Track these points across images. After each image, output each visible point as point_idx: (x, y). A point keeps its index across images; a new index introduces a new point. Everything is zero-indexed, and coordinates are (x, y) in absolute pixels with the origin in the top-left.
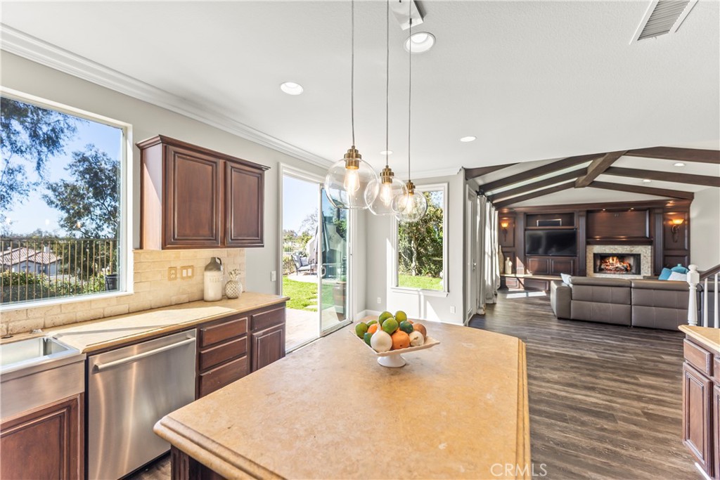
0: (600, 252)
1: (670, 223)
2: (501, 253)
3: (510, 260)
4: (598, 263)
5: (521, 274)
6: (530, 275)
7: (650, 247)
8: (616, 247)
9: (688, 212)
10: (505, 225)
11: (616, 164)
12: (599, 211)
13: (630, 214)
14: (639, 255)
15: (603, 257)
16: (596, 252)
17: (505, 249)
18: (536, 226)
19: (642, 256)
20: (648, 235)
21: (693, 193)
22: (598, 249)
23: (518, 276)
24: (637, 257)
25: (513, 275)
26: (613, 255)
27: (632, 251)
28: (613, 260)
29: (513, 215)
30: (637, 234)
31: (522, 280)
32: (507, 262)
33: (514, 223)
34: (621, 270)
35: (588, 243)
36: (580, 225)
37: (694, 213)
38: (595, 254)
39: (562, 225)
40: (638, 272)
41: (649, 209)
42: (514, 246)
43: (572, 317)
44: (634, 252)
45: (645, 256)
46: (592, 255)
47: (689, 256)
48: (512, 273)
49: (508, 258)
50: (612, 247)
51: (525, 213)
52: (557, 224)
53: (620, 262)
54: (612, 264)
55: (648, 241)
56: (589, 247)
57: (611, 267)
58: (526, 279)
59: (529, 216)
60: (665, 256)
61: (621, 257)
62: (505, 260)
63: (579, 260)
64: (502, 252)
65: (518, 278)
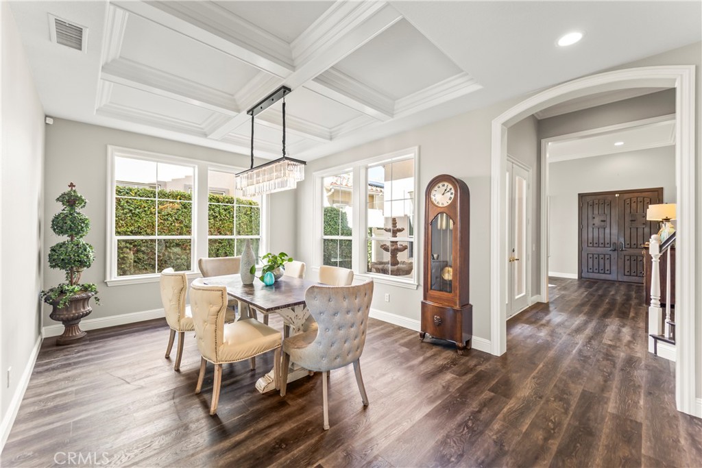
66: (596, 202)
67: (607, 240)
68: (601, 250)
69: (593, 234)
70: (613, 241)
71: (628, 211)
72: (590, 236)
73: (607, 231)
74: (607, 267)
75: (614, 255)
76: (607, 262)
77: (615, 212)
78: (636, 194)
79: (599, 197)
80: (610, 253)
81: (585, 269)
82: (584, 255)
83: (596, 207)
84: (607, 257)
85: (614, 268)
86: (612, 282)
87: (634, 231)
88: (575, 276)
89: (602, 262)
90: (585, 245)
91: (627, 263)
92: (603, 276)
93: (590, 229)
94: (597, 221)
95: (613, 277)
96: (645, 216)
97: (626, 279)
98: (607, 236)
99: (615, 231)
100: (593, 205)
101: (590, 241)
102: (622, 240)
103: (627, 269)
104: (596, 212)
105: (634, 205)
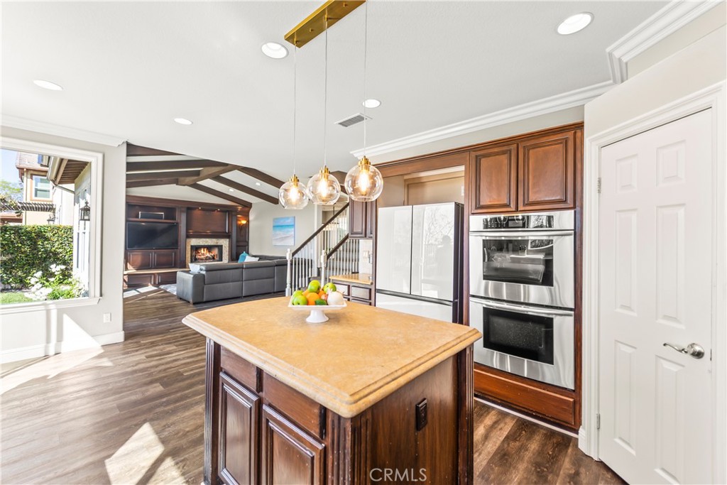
0: (195, 244)
1: (239, 222)
4: (194, 253)
6: (133, 271)
7: (228, 240)
8: (208, 240)
9: (248, 216)
11: (225, 175)
12: (195, 209)
13: (217, 214)
14: (222, 246)
15: (196, 249)
16: (192, 244)
20: (227, 231)
21: (251, 204)
22: (194, 242)
24: (220, 248)
26: (204, 247)
27: (217, 243)
28: (204, 251)
30: (220, 230)
34: (210, 259)
35: (188, 236)
36: (182, 219)
37: (251, 217)
38: (191, 246)
39: (165, 219)
40: (221, 259)
41: (228, 211)
43: (204, 300)
44: (219, 244)
45: (225, 247)
46: (190, 247)
47: (248, 246)
50: (204, 239)
52: (160, 217)
53: (209, 252)
54: (203, 254)
55: (228, 236)
56: (188, 240)
57: (202, 257)
58: (130, 276)
60: (237, 246)
61: (209, 248)
63: (180, 252)
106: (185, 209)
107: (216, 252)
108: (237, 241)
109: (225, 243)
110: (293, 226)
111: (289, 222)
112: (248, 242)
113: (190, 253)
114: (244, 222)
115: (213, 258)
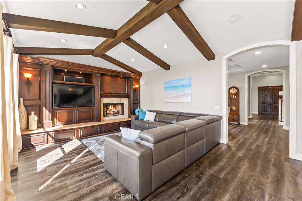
1: (134, 86)
2: (23, 107)
3: (35, 114)
4: (105, 109)
5: (49, 127)
6: (59, 126)
7: (127, 99)
9: (139, 82)
10: (28, 75)
14: (123, 103)
15: (106, 106)
16: (105, 103)
17: (27, 103)
18: (63, 80)
19: (124, 104)
20: (127, 93)
21: (142, 73)
22: (106, 101)
23: (47, 130)
24: (122, 105)
25: (41, 130)
26: (112, 104)
27: (121, 101)
28: (112, 107)
29: (39, 67)
30: (123, 92)
31: (52, 134)
32: (31, 117)
33: (40, 75)
34: (116, 113)
35: (102, 97)
36: (97, 83)
39: (84, 83)
40: (123, 113)
41: (127, 78)
42: (40, 99)
45: (126, 104)
46: (103, 105)
47: (139, 103)
48: (38, 127)
49: (33, 113)
50: (112, 99)
51: (53, 66)
52: (80, 81)
53: (115, 108)
54: (111, 110)
55: (127, 96)
56: (102, 99)
57: (111, 112)
58: (57, 132)
59: (57, 71)
60: (134, 104)
61: (115, 105)
62: (29, 114)
64: (25, 106)
65: (48, 133)
66: (264, 89)
67: (267, 101)
68: (265, 104)
69: (263, 99)
70: (269, 102)
71: (273, 92)
72: (262, 100)
73: (267, 98)
74: (267, 110)
75: (269, 106)
76: (267, 108)
77: (270, 93)
78: (276, 87)
79: (265, 88)
80: (268, 105)
81: (260, 110)
82: (260, 106)
83: (263, 91)
84: (267, 106)
85: (269, 110)
86: (269, 114)
87: (275, 98)
88: (257, 113)
89: (265, 108)
90: (260, 103)
91: (273, 108)
92: (266, 113)
93: (262, 98)
94: (264, 95)
95: (269, 113)
96: (279, 94)
97: (273, 113)
98: (267, 100)
99: (270, 98)
100: (262, 91)
101: (262, 101)
102: (272, 101)
103: (273, 110)
104: (263, 93)
105: (275, 91)
106: (99, 75)
107: (119, 107)
108: (134, 100)
109: (125, 101)
110: (190, 85)
111: (184, 82)
112: (139, 101)
113: (103, 109)
114: (137, 86)
115: (118, 112)
